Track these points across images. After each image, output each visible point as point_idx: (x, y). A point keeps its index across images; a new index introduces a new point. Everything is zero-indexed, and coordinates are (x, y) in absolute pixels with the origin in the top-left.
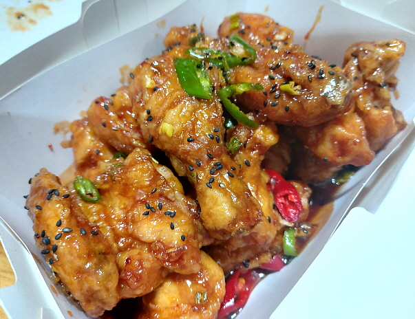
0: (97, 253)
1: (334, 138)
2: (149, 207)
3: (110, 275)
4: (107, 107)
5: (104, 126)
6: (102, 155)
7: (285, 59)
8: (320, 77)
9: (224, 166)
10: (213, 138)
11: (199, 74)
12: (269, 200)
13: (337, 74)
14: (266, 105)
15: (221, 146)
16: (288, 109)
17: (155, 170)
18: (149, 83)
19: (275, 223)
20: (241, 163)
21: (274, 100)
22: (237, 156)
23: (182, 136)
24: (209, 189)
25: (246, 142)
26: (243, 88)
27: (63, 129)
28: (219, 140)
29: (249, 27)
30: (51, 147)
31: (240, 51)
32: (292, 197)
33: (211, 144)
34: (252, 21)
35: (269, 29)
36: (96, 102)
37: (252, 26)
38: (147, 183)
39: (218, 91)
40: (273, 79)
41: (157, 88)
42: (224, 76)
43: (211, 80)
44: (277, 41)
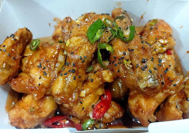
0: (8, 65)
1: (138, 102)
2: (40, 65)
3: (4, 74)
4: (67, 22)
5: (62, 28)
6: (59, 39)
7: (138, 50)
8: (143, 69)
9: (76, 72)
10: (81, 59)
11: (99, 31)
12: (93, 102)
13: (153, 74)
14: (113, 63)
15: (83, 65)
16: (119, 71)
17: (57, 55)
18: (77, 21)
19: (85, 111)
20: (89, 78)
21: (117, 64)
22: (90, 74)
23: (71, 49)
24: (60, 76)
25: (96, 71)
26: (109, 48)
27: (57, 21)
28: (83, 62)
29: (156, 29)
30: (50, 24)
31: (127, 33)
32: (103, 109)
33: (79, 61)
34: (161, 27)
35: (163, 35)
36: (66, 18)
37: (159, 29)
38: (49, 57)
39: (99, 43)
40: (124, 54)
41: (78, 25)
42: (109, 39)
43: (101, 36)
44: (159, 42)
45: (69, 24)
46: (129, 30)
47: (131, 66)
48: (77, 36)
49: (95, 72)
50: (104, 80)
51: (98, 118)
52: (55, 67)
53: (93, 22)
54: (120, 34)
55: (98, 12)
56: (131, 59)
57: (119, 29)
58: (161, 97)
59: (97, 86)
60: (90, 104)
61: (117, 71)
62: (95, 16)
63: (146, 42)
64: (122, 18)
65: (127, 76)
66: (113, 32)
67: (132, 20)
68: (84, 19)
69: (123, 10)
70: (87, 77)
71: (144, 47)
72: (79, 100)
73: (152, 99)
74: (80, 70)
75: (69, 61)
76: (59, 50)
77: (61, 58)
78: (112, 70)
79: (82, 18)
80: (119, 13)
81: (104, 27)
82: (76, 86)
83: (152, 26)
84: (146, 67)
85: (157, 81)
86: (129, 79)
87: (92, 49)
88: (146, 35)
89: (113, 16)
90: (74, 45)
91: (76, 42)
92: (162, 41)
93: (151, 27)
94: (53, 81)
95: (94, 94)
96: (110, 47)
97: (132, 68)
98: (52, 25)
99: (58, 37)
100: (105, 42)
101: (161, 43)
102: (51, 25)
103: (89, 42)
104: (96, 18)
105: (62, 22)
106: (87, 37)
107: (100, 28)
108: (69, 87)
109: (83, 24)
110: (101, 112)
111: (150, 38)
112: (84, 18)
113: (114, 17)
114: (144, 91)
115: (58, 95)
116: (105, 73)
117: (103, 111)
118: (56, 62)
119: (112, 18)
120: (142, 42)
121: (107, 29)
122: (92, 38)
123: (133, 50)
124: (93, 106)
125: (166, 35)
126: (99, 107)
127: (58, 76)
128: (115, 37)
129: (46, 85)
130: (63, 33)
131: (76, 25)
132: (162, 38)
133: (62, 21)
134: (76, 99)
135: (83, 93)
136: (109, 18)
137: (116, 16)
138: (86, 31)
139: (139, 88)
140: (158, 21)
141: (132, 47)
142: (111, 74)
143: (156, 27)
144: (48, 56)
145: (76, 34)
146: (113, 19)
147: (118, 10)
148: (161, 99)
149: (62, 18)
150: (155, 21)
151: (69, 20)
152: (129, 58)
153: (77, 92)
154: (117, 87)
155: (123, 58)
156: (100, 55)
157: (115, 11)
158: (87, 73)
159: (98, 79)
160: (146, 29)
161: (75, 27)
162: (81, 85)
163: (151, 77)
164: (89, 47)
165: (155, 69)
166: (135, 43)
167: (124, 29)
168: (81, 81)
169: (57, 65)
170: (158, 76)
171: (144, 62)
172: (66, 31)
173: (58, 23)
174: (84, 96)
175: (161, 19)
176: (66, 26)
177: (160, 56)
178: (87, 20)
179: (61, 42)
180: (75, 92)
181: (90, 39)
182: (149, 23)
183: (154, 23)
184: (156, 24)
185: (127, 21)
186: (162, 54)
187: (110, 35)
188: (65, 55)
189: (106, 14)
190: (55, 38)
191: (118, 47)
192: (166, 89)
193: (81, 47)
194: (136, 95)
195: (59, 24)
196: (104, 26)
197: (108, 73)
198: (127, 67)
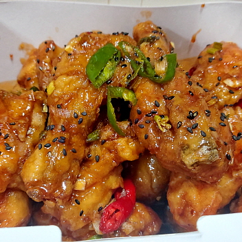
1: (184, 196)
4: (48, 51)
5: (38, 62)
6: (32, 84)
7: (181, 97)
8: (190, 130)
9: (67, 142)
10: (77, 117)
11: (109, 64)
12: (100, 202)
13: (209, 138)
14: (136, 123)
15: (80, 129)
16: (147, 137)
17: (31, 112)
18: (67, 47)
19: (84, 219)
20: (92, 154)
21: (144, 123)
22: (93, 147)
23: (56, 100)
24: (38, 149)
25: (105, 141)
26: (127, 96)
27: (27, 50)
28: (80, 122)
29: (220, 60)
30: (11, 56)
31: (161, 68)
32: (118, 215)
33: (72, 121)
34: (230, 56)
35: (233, 71)
36: (46, 43)
37: (224, 60)
38: (15, 116)
39: (110, 87)
40: (157, 105)
41: (70, 55)
42: (128, 78)
43: (113, 75)
44: (225, 85)
45: (51, 54)
46: (165, 62)
47: (169, 126)
48: (68, 75)
49: (103, 142)
50: (120, 157)
51: (111, 231)
52: (27, 135)
53: (98, 49)
54: (149, 70)
55: (107, 31)
56: (169, 113)
57: (147, 61)
58: (228, 186)
59: (108, 170)
60: (95, 205)
61: (143, 137)
62: (102, 37)
63: (198, 84)
64: (152, 41)
65: (162, 144)
66: (135, 66)
67: (173, 44)
68: (81, 43)
69: (154, 25)
70: (87, 151)
71: (192, 91)
72: (73, 197)
73: (210, 189)
74: (75, 139)
75: (54, 121)
76: (33, 103)
77: (37, 119)
78: (135, 138)
79: (76, 42)
80: (147, 32)
81: (119, 58)
82: (67, 168)
83: (211, 54)
84: (196, 127)
85: (216, 150)
86: (166, 149)
87: (97, 98)
88: (200, 72)
89: (136, 38)
90: (62, 91)
91: (66, 85)
92: (230, 83)
93: (210, 56)
94: (23, 161)
95: (102, 185)
96: (130, 94)
97: (170, 129)
98: (17, 59)
99: (29, 80)
100: (120, 85)
101: (228, 87)
102: (14, 57)
103: (91, 86)
104: (104, 41)
105: (36, 52)
106: (86, 76)
107: (110, 60)
108: (54, 170)
109: (78, 52)
110: (116, 221)
111: (208, 79)
112: (81, 41)
113: (138, 40)
114: (194, 171)
115: (34, 184)
116: (121, 143)
117: (120, 218)
118: (29, 125)
119: (134, 41)
120: (190, 83)
121: (124, 60)
122: (97, 78)
123: (173, 97)
124: (100, 209)
125: (238, 72)
126: (112, 211)
127: (32, 152)
128: (139, 75)
129: (11, 169)
130: (39, 73)
131: (65, 55)
132: (231, 77)
133: (36, 50)
134: (68, 193)
135: (81, 184)
136: (128, 40)
137: (141, 38)
138: (85, 65)
139: (184, 164)
140: (223, 46)
141: (170, 92)
142: (132, 145)
143: (219, 57)
144: (12, 114)
145: (66, 70)
146: (136, 43)
147: (146, 26)
148: (230, 191)
149: (37, 44)
150: (218, 45)
151: (51, 46)
152: (165, 113)
153: (70, 180)
154: (146, 173)
155: (154, 113)
156: (111, 109)
157: (140, 29)
158: (88, 144)
159: (108, 156)
160: (200, 61)
161: (64, 58)
162: (76, 166)
163: (206, 144)
164: (91, 94)
165: (212, 129)
166: (176, 86)
167: (157, 60)
168: (76, 160)
169: (29, 131)
170: (218, 143)
171: (192, 118)
172: (46, 67)
173: (28, 54)
174: (83, 189)
175: (230, 41)
176: (44, 58)
177: (227, 111)
178: (85, 44)
179: (35, 89)
180: (66, 180)
181: (93, 79)
182: (206, 51)
183: (216, 50)
184: (219, 52)
185: (162, 46)
186: (231, 108)
187: (129, 72)
188: (44, 113)
189: (123, 33)
190: (23, 82)
191: (145, 92)
192: (238, 170)
193: (76, 96)
194: (182, 184)
195: (31, 55)
196: (119, 56)
197: (128, 142)
198: (161, 129)
